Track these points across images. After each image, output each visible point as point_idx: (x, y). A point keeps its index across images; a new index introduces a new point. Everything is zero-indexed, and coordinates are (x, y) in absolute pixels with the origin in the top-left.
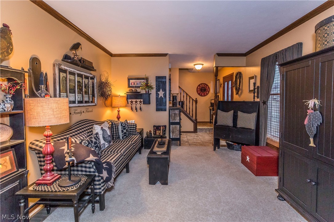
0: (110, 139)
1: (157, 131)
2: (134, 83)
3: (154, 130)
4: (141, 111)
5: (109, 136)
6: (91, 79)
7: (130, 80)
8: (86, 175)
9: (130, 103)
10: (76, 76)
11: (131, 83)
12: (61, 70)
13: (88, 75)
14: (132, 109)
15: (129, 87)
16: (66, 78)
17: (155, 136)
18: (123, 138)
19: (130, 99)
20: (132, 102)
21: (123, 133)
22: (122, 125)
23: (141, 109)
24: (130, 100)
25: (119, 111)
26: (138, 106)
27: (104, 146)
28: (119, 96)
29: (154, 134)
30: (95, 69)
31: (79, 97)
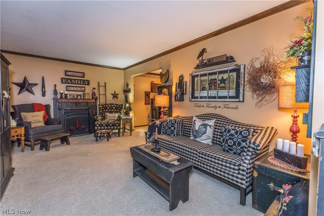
6: (232, 72)
10: (208, 75)
12: (194, 77)
25: (295, 117)
30: (235, 60)
31: (213, 93)
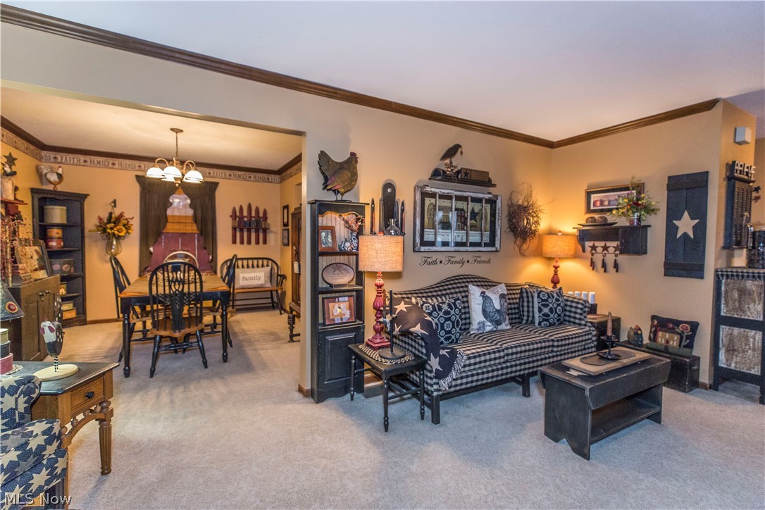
0: (497, 317)
1: (660, 334)
2: (602, 203)
3: (651, 328)
4: (617, 271)
5: (498, 311)
6: (486, 203)
7: (593, 196)
8: (415, 355)
9: (588, 249)
10: (454, 200)
11: (595, 203)
12: (425, 195)
13: (480, 196)
14: (593, 264)
15: (589, 210)
16: (435, 206)
17: (653, 345)
18: (540, 323)
19: (589, 240)
20: (594, 248)
21: (541, 315)
22: (539, 297)
23: (616, 266)
24: (588, 244)
25: (556, 268)
26: (610, 259)
27: (484, 328)
28: (559, 234)
29: (650, 339)
30: (493, 183)
31: (459, 236)
